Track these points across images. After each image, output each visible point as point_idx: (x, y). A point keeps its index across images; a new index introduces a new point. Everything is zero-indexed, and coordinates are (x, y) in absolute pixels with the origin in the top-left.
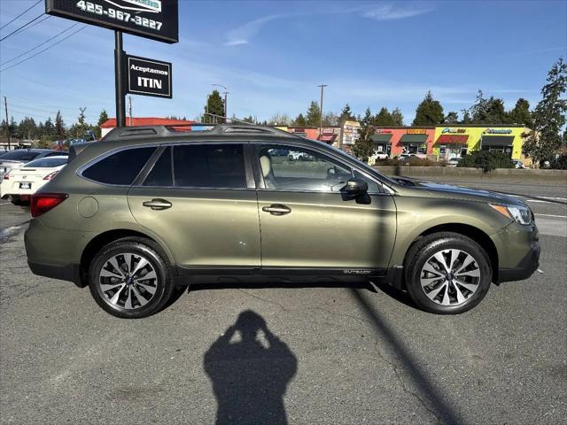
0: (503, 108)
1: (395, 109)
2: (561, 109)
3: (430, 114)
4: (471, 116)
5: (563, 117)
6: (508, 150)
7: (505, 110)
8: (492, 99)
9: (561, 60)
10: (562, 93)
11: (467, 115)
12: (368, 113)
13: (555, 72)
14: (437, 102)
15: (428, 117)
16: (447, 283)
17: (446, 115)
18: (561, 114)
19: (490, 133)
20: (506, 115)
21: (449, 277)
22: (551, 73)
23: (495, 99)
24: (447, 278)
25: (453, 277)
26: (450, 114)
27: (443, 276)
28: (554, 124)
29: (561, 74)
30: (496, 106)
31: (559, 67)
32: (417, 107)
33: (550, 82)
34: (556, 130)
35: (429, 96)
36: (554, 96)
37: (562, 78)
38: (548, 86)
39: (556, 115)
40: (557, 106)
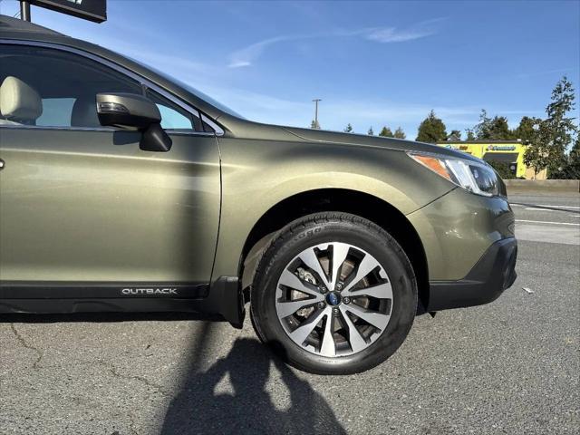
0: (507, 126)
1: (397, 129)
2: (566, 128)
3: (432, 132)
4: (475, 136)
5: (569, 136)
6: (513, 168)
7: (509, 129)
8: (496, 118)
9: (565, 78)
10: (567, 112)
11: (470, 134)
12: (371, 132)
13: (559, 90)
14: (440, 121)
15: (430, 136)
16: (328, 311)
17: (449, 133)
18: (567, 133)
19: (493, 150)
20: (511, 134)
21: (333, 299)
22: (555, 91)
23: (499, 117)
24: (328, 301)
25: (339, 299)
26: (453, 133)
27: (320, 298)
28: (560, 143)
29: (565, 92)
30: (500, 124)
31: (563, 86)
32: (419, 125)
33: (555, 101)
34: (562, 149)
35: (432, 115)
36: (559, 114)
37: (566, 96)
38: (552, 104)
39: (562, 134)
40: (562, 125)
